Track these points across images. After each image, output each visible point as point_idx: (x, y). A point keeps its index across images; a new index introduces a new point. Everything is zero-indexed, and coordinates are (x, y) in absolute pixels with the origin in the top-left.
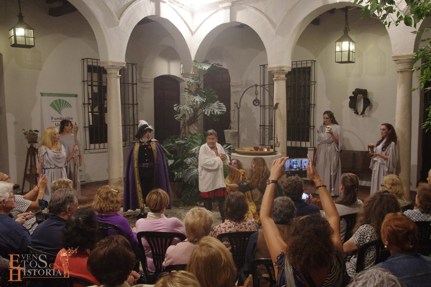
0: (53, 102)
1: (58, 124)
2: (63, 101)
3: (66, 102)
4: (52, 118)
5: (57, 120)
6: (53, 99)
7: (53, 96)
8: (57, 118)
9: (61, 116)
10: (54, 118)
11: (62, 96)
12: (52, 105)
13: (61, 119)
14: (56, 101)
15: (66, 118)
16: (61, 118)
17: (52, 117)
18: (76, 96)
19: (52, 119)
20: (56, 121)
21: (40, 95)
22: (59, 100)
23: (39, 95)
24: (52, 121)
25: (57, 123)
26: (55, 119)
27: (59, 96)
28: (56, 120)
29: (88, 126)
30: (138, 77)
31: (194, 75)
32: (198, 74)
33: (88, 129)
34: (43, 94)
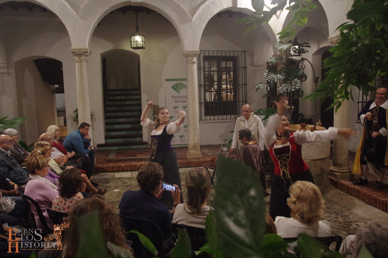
0: (174, 85)
2: (182, 84)
3: (184, 84)
4: (173, 97)
5: (176, 98)
6: (174, 83)
7: (175, 81)
9: (180, 95)
11: (182, 81)
12: (173, 87)
14: (176, 84)
15: (184, 96)
20: (175, 98)
21: (165, 80)
22: (179, 84)
24: (172, 98)
27: (180, 81)
29: (204, 102)
30: (251, 62)
31: (279, 55)
32: (285, 54)
33: (203, 105)
34: (167, 80)
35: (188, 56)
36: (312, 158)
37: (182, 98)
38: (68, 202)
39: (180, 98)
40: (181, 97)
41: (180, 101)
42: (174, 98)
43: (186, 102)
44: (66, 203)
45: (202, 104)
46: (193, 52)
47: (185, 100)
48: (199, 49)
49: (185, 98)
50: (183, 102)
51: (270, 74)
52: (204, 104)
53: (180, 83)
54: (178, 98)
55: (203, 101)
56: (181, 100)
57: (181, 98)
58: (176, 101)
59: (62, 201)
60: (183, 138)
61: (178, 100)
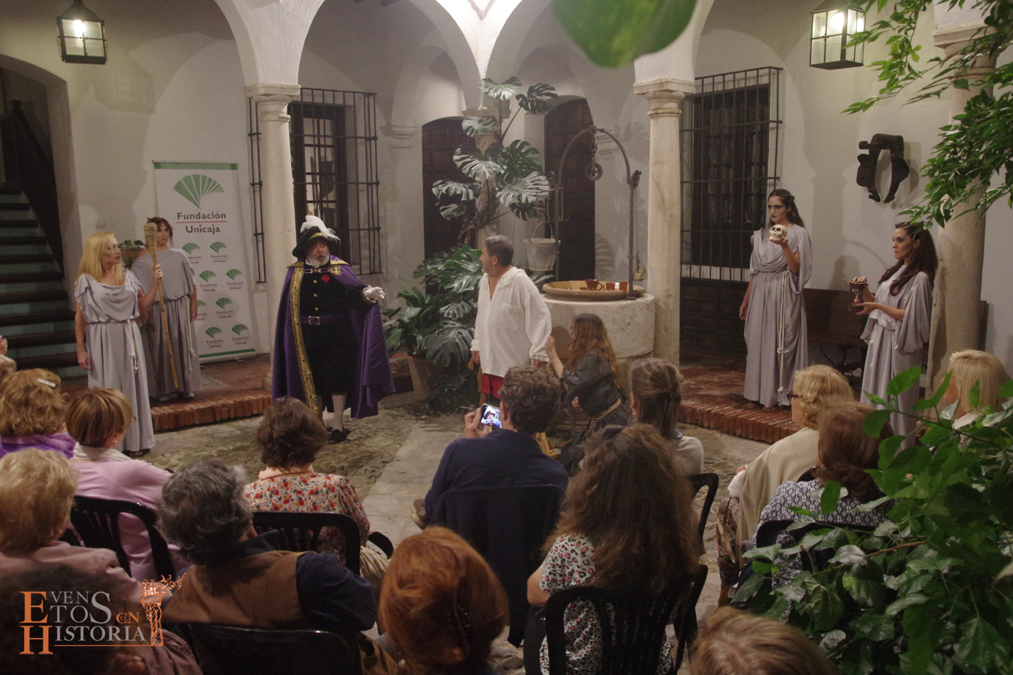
0: (180, 182)
1: (192, 227)
2: (204, 178)
3: (210, 180)
4: (179, 215)
5: (189, 220)
6: (180, 174)
7: (183, 168)
8: (190, 216)
9: (199, 210)
10: (183, 215)
11: (203, 168)
12: (179, 188)
13: (198, 217)
14: (187, 179)
15: (212, 214)
16: (200, 215)
18: (234, 167)
20: (187, 220)
21: (152, 166)
22: (196, 177)
23: (149, 167)
25: (189, 226)
26: (186, 217)
27: (197, 168)
28: (188, 218)
30: (384, 123)
31: (485, 112)
32: (497, 110)
34: (157, 165)
35: (268, 101)
36: (630, 354)
37: (207, 220)
38: (306, 495)
39: (201, 220)
40: (204, 217)
41: (202, 228)
42: (182, 219)
43: (218, 230)
44: (304, 499)
46: (283, 88)
47: (217, 225)
48: (299, 83)
49: (215, 219)
50: (210, 230)
51: (467, 157)
53: (198, 176)
54: (196, 220)
56: (204, 225)
57: (204, 220)
58: (189, 229)
59: (288, 498)
60: (217, 336)
61: (196, 226)
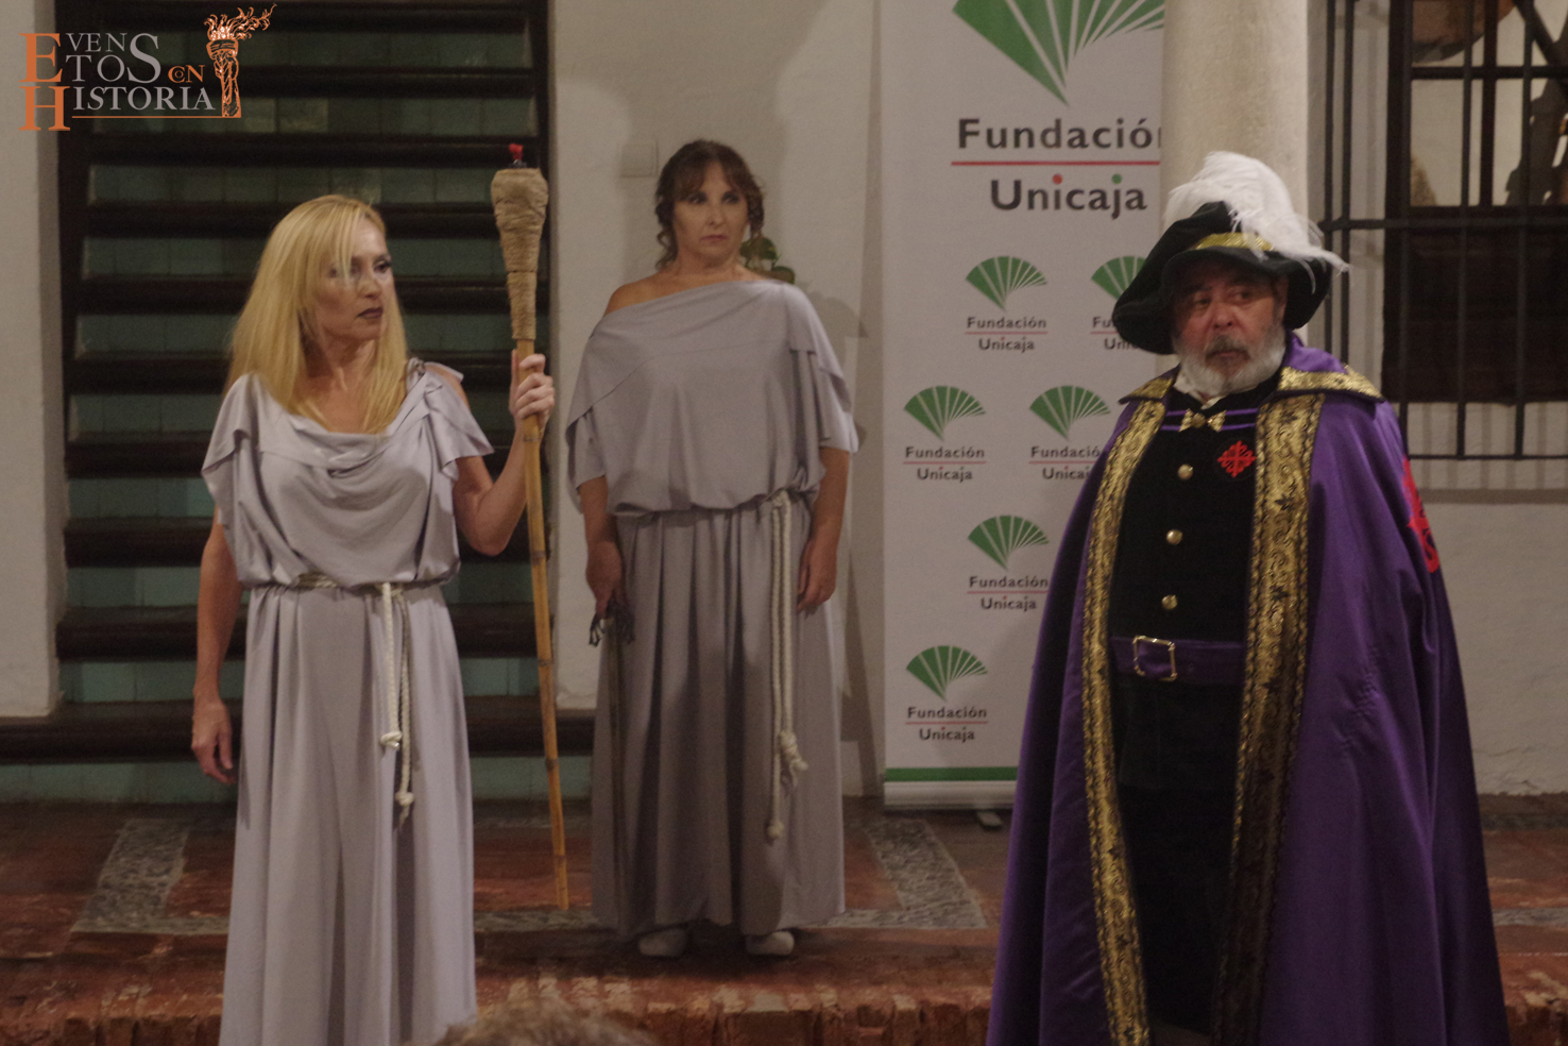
1: (1017, 185)
4: (965, 131)
5: (1009, 153)
8: (1018, 133)
9: (1059, 110)
10: (982, 128)
12: (979, 6)
13: (1051, 138)
15: (1114, 128)
16: (1058, 129)
17: (963, 123)
19: (964, 135)
20: (1000, 154)
24: (963, 154)
25: (1006, 178)
26: (997, 139)
28: (1003, 144)
29: (1380, 214)
33: (1370, 248)
37: (1092, 153)
39: (1064, 153)
41: (1065, 189)
42: (978, 146)
43: (1139, 201)
45: (1358, 235)
47: (1132, 179)
49: (1129, 152)
50: (1100, 201)
52: (1379, 236)
54: (1040, 153)
55: (1369, 199)
56: (1072, 179)
57: (1078, 154)
58: (1006, 196)
61: (1034, 179)
